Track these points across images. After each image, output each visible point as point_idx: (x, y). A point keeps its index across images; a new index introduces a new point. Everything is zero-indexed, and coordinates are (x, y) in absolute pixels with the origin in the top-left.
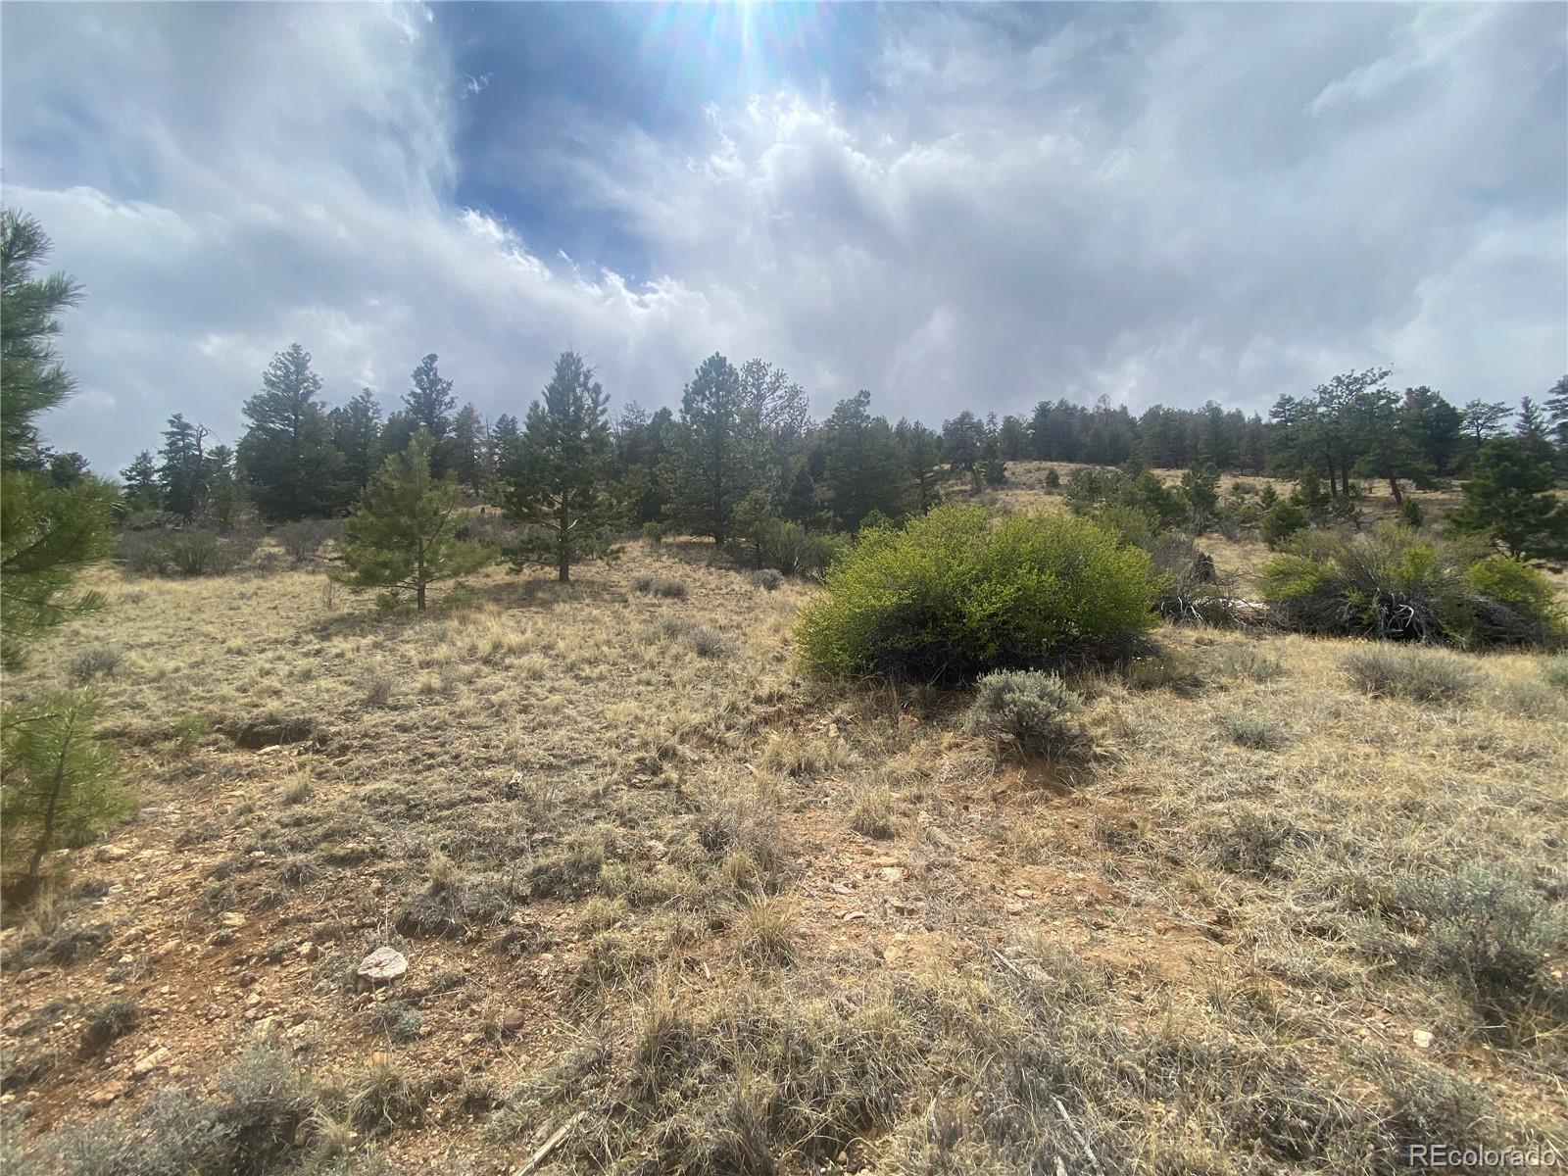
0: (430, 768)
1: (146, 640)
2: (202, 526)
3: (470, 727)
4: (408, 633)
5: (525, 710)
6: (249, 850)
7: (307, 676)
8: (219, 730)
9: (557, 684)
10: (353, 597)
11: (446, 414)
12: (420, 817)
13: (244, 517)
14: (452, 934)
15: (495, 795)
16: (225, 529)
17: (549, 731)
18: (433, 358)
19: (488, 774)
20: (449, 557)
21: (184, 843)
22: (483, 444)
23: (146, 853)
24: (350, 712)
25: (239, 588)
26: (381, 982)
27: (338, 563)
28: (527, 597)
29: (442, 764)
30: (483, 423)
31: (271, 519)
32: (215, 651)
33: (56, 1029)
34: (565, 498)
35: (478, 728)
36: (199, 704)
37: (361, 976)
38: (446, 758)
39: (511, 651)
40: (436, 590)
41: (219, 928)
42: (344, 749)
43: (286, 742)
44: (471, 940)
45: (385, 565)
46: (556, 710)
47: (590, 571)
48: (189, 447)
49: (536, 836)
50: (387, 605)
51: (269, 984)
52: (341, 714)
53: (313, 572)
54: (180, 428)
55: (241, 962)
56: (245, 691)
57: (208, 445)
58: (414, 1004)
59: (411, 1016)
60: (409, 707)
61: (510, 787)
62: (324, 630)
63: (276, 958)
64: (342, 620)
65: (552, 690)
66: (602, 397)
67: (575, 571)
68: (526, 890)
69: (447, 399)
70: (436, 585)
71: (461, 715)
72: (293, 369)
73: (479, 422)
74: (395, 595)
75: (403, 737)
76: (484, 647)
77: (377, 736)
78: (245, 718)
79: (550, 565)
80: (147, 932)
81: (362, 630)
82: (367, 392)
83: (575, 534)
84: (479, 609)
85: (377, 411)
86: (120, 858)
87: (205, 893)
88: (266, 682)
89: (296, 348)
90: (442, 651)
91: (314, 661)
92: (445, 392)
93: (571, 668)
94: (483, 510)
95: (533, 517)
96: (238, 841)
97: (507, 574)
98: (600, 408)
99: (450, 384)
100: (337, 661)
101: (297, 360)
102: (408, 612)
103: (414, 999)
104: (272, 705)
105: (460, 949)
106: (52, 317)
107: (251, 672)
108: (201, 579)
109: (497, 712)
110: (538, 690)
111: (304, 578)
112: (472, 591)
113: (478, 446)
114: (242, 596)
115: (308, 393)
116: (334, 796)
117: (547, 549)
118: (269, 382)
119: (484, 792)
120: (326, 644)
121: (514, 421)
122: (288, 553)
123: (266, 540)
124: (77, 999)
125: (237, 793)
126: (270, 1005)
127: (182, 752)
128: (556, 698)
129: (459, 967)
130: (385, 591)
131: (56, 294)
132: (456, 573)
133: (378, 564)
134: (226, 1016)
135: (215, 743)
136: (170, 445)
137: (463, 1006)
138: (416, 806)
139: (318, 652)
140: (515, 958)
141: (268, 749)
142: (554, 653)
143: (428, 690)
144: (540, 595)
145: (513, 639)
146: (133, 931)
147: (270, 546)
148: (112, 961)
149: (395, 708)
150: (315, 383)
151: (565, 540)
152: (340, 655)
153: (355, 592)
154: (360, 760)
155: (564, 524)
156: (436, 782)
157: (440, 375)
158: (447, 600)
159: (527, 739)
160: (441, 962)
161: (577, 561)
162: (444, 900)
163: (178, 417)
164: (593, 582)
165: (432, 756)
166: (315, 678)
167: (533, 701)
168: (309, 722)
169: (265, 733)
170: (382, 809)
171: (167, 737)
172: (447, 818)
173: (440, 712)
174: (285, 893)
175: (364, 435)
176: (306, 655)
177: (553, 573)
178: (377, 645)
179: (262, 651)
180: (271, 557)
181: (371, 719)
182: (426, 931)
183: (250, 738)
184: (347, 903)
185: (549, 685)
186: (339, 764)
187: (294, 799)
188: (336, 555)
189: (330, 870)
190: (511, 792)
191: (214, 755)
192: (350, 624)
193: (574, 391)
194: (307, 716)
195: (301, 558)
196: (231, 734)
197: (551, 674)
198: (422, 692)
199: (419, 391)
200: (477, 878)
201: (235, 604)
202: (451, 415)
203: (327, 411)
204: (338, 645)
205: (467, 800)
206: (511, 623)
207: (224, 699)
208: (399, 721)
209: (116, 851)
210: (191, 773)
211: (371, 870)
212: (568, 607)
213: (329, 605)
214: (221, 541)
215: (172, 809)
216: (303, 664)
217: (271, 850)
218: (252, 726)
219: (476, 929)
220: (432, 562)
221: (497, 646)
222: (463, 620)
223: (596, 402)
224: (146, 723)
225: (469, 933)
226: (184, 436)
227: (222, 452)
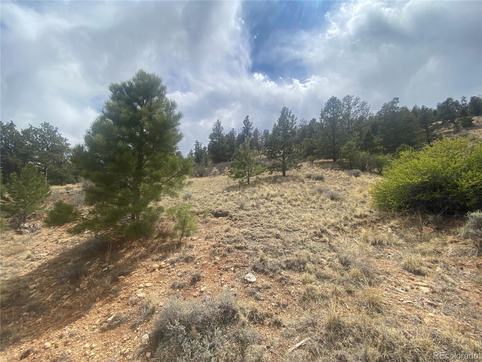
0: (256, 227)
1: (195, 191)
2: (202, 165)
3: (264, 217)
4: (246, 191)
5: (278, 213)
6: (219, 242)
7: (226, 201)
8: (210, 213)
9: (286, 206)
10: (233, 181)
11: (251, 131)
12: (255, 240)
13: (210, 163)
14: (266, 274)
15: (273, 237)
16: (206, 166)
17: (285, 220)
18: (248, 117)
19: (271, 230)
20: (255, 170)
21: (207, 238)
22: (260, 138)
23: (200, 240)
24: (236, 210)
25: (210, 180)
26: (251, 282)
27: (229, 173)
28: (275, 181)
29: (258, 226)
30: (260, 133)
31: (215, 163)
32: (208, 194)
33: (186, 277)
34: (284, 151)
35: (266, 217)
36: (206, 206)
37: (245, 279)
38: (259, 224)
39: (272, 196)
40: (252, 179)
41: (215, 260)
42: (236, 219)
43: (223, 216)
44: (271, 277)
45: (240, 173)
46: (287, 214)
47: (291, 172)
48: (199, 147)
49: (286, 250)
50: (241, 183)
51: (226, 276)
52: (234, 211)
53: (224, 175)
54: (197, 143)
55: (220, 269)
56: (215, 204)
57: (203, 146)
58: (259, 291)
59: (258, 293)
60: (249, 210)
61: (277, 235)
62: (228, 189)
63: (226, 270)
64: (231, 187)
65: (285, 208)
66: (295, 119)
67: (287, 173)
68: (285, 266)
69: (251, 127)
70: (251, 178)
71: (262, 213)
72: (218, 126)
73: (259, 132)
74: (243, 181)
75: (248, 218)
76: (265, 195)
77: (243, 217)
78: (215, 210)
79: (280, 171)
80: (201, 258)
81: (236, 189)
82: (233, 129)
83: (287, 162)
84: (263, 184)
85: (235, 134)
86: (195, 240)
87: (211, 251)
88: (218, 202)
89: (218, 120)
90: (255, 196)
91: (227, 197)
92: (251, 125)
93: (289, 202)
94: (261, 157)
95: (275, 157)
96: (217, 239)
97: (269, 174)
98: (294, 122)
99: (252, 123)
100: (232, 197)
101: (218, 123)
102: (246, 185)
103: (259, 289)
104: (220, 207)
105: (268, 278)
106: (179, 121)
107: (215, 199)
108: (203, 178)
109: (271, 213)
110: (281, 208)
111: (223, 177)
112: (261, 179)
113: (259, 139)
114: (211, 181)
115: (221, 131)
116: (235, 231)
117: (279, 167)
118: (214, 130)
119: (270, 235)
120: (229, 193)
121: (268, 131)
122: (219, 171)
123: (214, 168)
124: (189, 271)
125: (215, 228)
126: (226, 281)
127: (204, 217)
128: (286, 211)
129: (269, 284)
130: (240, 180)
131: (179, 116)
132: (256, 174)
133: (239, 173)
134: (218, 282)
135: (210, 215)
136: (196, 147)
137: (271, 295)
138: (254, 236)
139: (228, 195)
140: (284, 285)
141: (220, 218)
142: (284, 197)
143: (253, 206)
144: (278, 180)
145: (272, 192)
146: (199, 257)
147: (215, 169)
148: (196, 263)
149: (246, 210)
150: (222, 128)
151: (284, 164)
152: (232, 196)
153: (234, 180)
154: (239, 223)
155: (284, 159)
156: (257, 231)
157: (249, 121)
158: (255, 182)
159: (280, 222)
160: (264, 281)
161: (287, 170)
162: (263, 264)
163: (197, 141)
164: (292, 176)
165: (256, 223)
166: (227, 201)
167: (280, 211)
168: (228, 212)
169: (219, 214)
170: (246, 236)
171: (201, 213)
172: (261, 241)
173: (257, 212)
174: (227, 254)
175: (233, 140)
176: (225, 195)
177: (281, 174)
178: (240, 193)
179: (217, 194)
180: (215, 172)
181: (241, 212)
182: (259, 271)
183: (217, 215)
184: (240, 259)
185: (284, 206)
186: (235, 223)
187: (227, 231)
188: (228, 171)
189: (236, 250)
190: (277, 237)
191: (210, 218)
192: (233, 188)
193: (286, 118)
194: (228, 211)
195: (221, 172)
196: (213, 214)
197: (283, 203)
198: (252, 206)
199: (245, 126)
200: (271, 260)
201: (210, 183)
202: (252, 132)
203: (225, 135)
204: (232, 193)
205: (266, 237)
206: (271, 188)
207: (211, 205)
208: (247, 213)
209: (195, 238)
210: (206, 222)
211: (245, 252)
212: (286, 183)
213: (229, 183)
214: (206, 169)
215: (203, 229)
216: (225, 198)
217: (223, 243)
218: (217, 212)
219: (272, 274)
220: (251, 172)
221: (268, 195)
222: (259, 187)
223: (293, 121)
224: (197, 210)
225: (270, 275)
226: (198, 145)
227: (205, 148)
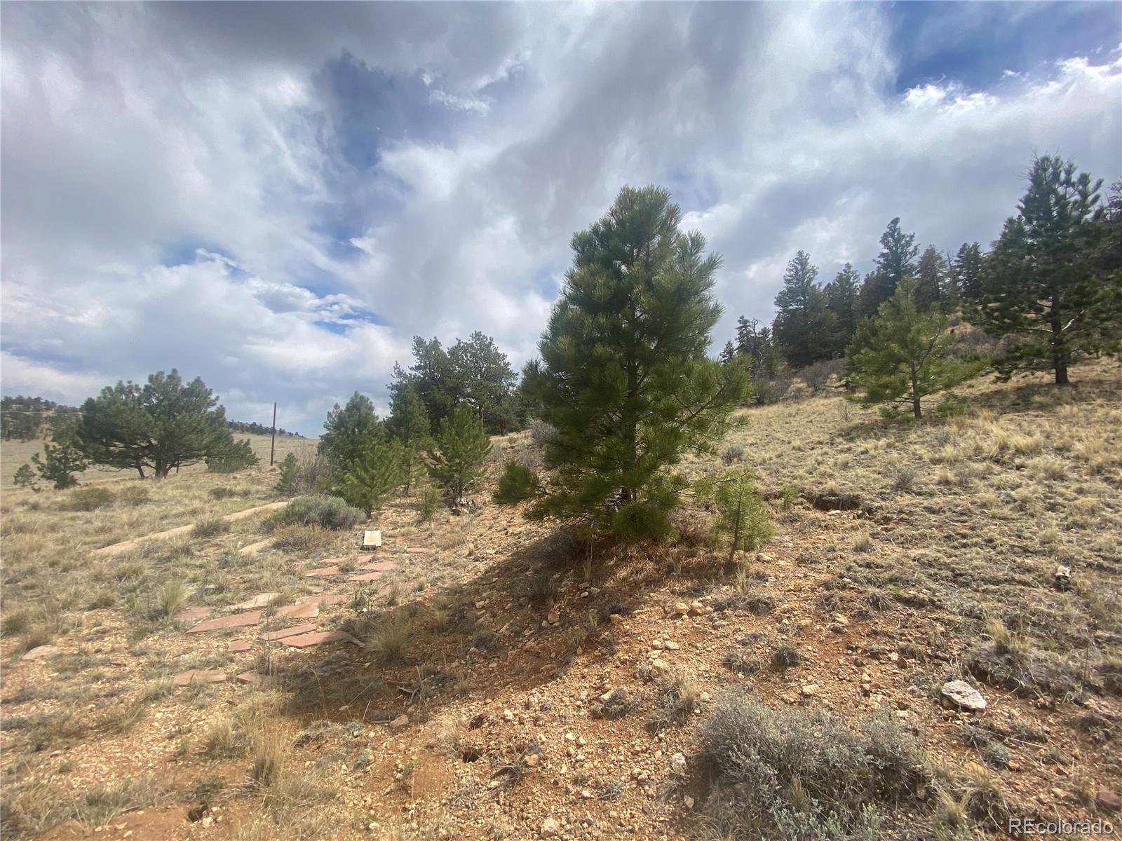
0: (965, 546)
1: (750, 442)
2: (761, 376)
3: (994, 517)
4: (913, 437)
5: (1052, 508)
6: (842, 577)
7: (845, 466)
8: (802, 496)
9: (1085, 486)
10: (862, 412)
11: (911, 261)
12: (967, 585)
13: (780, 368)
14: (1023, 694)
15: (1040, 583)
16: (772, 376)
17: (1088, 531)
18: (896, 221)
19: (1029, 562)
20: (939, 374)
21: (801, 561)
22: (947, 275)
23: (782, 563)
24: (884, 493)
25: (787, 411)
26: (966, 708)
27: (841, 389)
28: (1023, 401)
29: (976, 545)
30: (945, 257)
31: (796, 366)
32: (786, 448)
33: (758, 648)
34: (1055, 302)
35: (1005, 519)
36: (789, 479)
37: (944, 696)
38: (979, 540)
39: (1019, 451)
40: (930, 402)
41: (834, 621)
42: (887, 520)
43: (843, 509)
44: (1043, 707)
45: (886, 386)
46: (1093, 512)
47: (1092, 370)
48: (749, 333)
49: (1099, 633)
50: (890, 419)
51: (871, 672)
52: (878, 494)
53: (826, 397)
54: (744, 322)
55: (852, 649)
56: (811, 473)
57: (758, 329)
58: (1001, 740)
59: (997, 746)
60: (932, 495)
61: (1058, 578)
62: (850, 434)
63: (875, 655)
64: (856, 428)
65: (1080, 491)
66: (1091, 186)
67: (1073, 372)
68: (1099, 682)
69: (911, 249)
70: (927, 397)
71: (984, 505)
72: (799, 267)
73: (941, 258)
74: (895, 408)
75: (933, 517)
76: (990, 447)
77: (911, 513)
78: (816, 490)
79: (1042, 369)
80: (793, 609)
81: (875, 434)
82: (848, 266)
83: (1070, 335)
84: (973, 415)
85: (856, 277)
86: (769, 562)
87: (820, 596)
88: (822, 468)
89: (800, 253)
90: (948, 451)
91: (849, 457)
92: (908, 244)
93: (1098, 470)
94: (952, 331)
95: (1017, 325)
96: (831, 568)
97: (994, 382)
98: (1090, 198)
99: (912, 237)
100: (863, 456)
101: (802, 261)
102: (908, 420)
103: (1000, 735)
104: (831, 484)
105: (1033, 710)
107: (810, 462)
108: (765, 407)
109: (1022, 506)
110: (1064, 490)
111: (822, 401)
112: (964, 400)
113: (942, 279)
114: (790, 415)
115: (811, 280)
116: (893, 553)
117: (1039, 354)
118: (788, 281)
119: (1028, 577)
120: (852, 445)
121: (975, 246)
122: (809, 386)
123: (795, 380)
124: (765, 635)
125: (822, 537)
126: (877, 686)
127: (785, 507)
128: (1090, 500)
129: (1038, 727)
130: (888, 406)
132: (947, 386)
133: (880, 386)
134: (849, 681)
135: (801, 504)
136: (740, 334)
137: (1050, 760)
138: (961, 575)
139: (849, 450)
140: (1097, 742)
141: (833, 512)
142: (1072, 454)
143: (946, 482)
144: (1037, 398)
145: (1020, 440)
146: (786, 606)
147: (798, 383)
148: (779, 620)
149: (920, 494)
150: (814, 272)
151: (1059, 342)
152: (865, 452)
153: (864, 408)
154: (901, 529)
155: (1056, 326)
156: (975, 559)
157: (903, 233)
158: (940, 409)
159: (1064, 536)
160: (1009, 713)
161: (1074, 362)
162: (1009, 662)
163: (742, 317)
164: (1101, 382)
165: (964, 536)
166: (850, 468)
167: (1060, 500)
168: (857, 497)
169: (830, 502)
170: (931, 571)
171: (776, 497)
172: (994, 592)
173: (964, 500)
174: (871, 612)
175: (848, 297)
176: (841, 451)
177: (1047, 377)
178: (890, 446)
179: (813, 449)
180: (799, 390)
181: (905, 500)
182: (996, 683)
183: (822, 504)
184: (919, 635)
185: (1075, 486)
186: (886, 530)
187: (860, 549)
188: (839, 384)
189: (900, 606)
190: (1060, 584)
191: (803, 511)
192: (865, 430)
193: (1055, 192)
194: (856, 493)
195: (817, 389)
196: (810, 499)
197: (1075, 476)
198: (940, 483)
199: (886, 251)
200: (1042, 654)
201: (788, 420)
202: (915, 261)
203: (822, 288)
204: (861, 445)
205: (1011, 581)
206: (1012, 427)
207: (801, 477)
208: (926, 503)
209: (766, 558)
210: (793, 521)
211: (934, 616)
212: (1075, 409)
213: (846, 418)
214: (772, 383)
215: (784, 536)
216: (842, 458)
217: (855, 580)
218: (821, 496)
219: (1049, 699)
220: (924, 379)
221: (1003, 448)
222: (961, 426)
223: (1084, 195)
224: (764, 488)
225: (1041, 700)
226: (746, 327)
227: (765, 331)
